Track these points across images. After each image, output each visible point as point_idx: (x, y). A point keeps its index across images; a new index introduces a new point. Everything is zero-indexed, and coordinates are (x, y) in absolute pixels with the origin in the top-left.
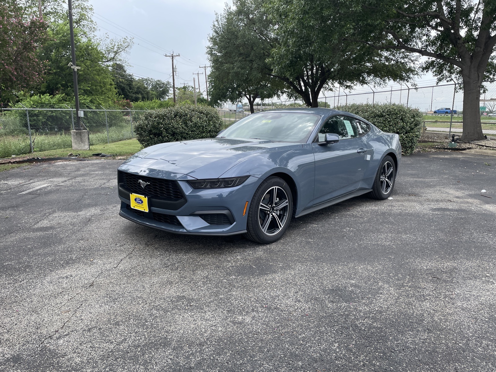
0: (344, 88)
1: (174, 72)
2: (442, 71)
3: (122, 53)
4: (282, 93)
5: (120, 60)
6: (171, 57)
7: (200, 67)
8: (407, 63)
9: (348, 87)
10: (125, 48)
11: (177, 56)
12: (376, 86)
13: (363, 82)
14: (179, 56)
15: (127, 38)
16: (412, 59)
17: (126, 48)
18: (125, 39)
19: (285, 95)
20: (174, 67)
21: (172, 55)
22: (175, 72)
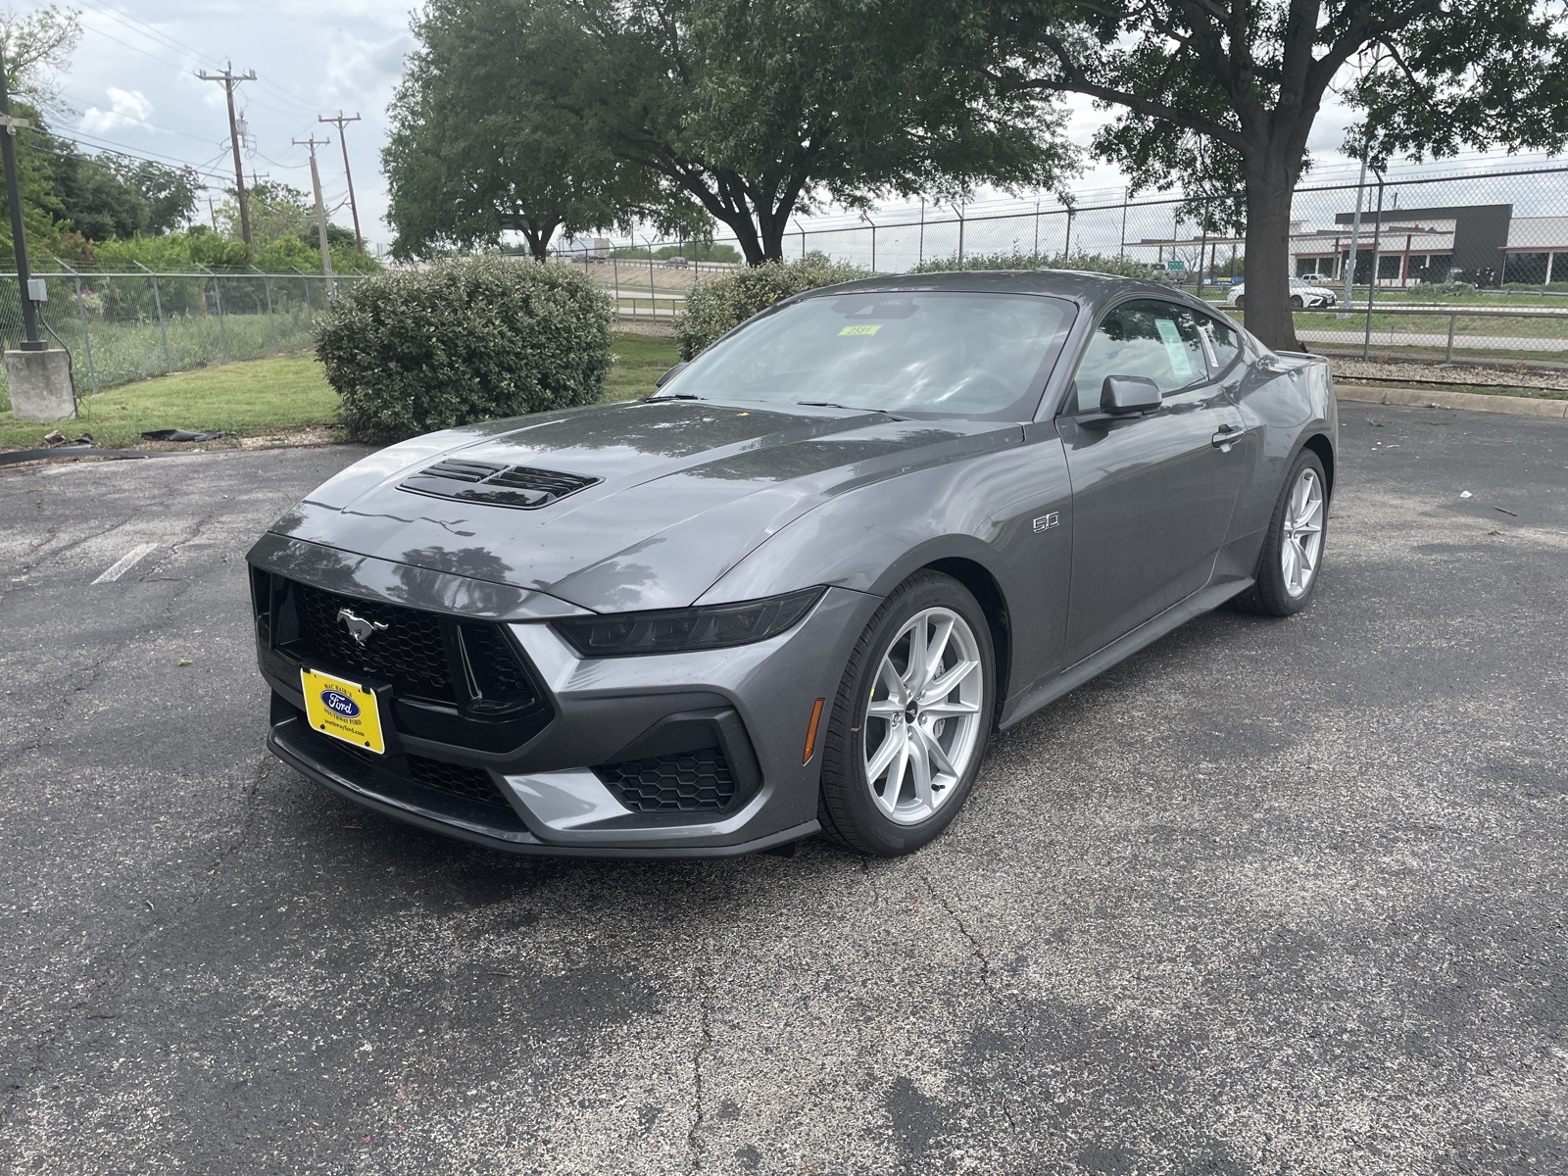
0: (844, 204)
1: (239, 137)
2: (1144, 161)
3: (40, 64)
4: (642, 216)
5: (31, 90)
6: (224, 82)
7: (321, 121)
8: (1036, 132)
9: (856, 201)
10: (51, 47)
11: (246, 78)
12: (942, 200)
13: (906, 188)
14: (253, 77)
15: (53, 13)
16: (1048, 118)
17: (53, 46)
18: (47, 13)
19: (648, 222)
20: (237, 117)
21: (227, 74)
22: (243, 134)
